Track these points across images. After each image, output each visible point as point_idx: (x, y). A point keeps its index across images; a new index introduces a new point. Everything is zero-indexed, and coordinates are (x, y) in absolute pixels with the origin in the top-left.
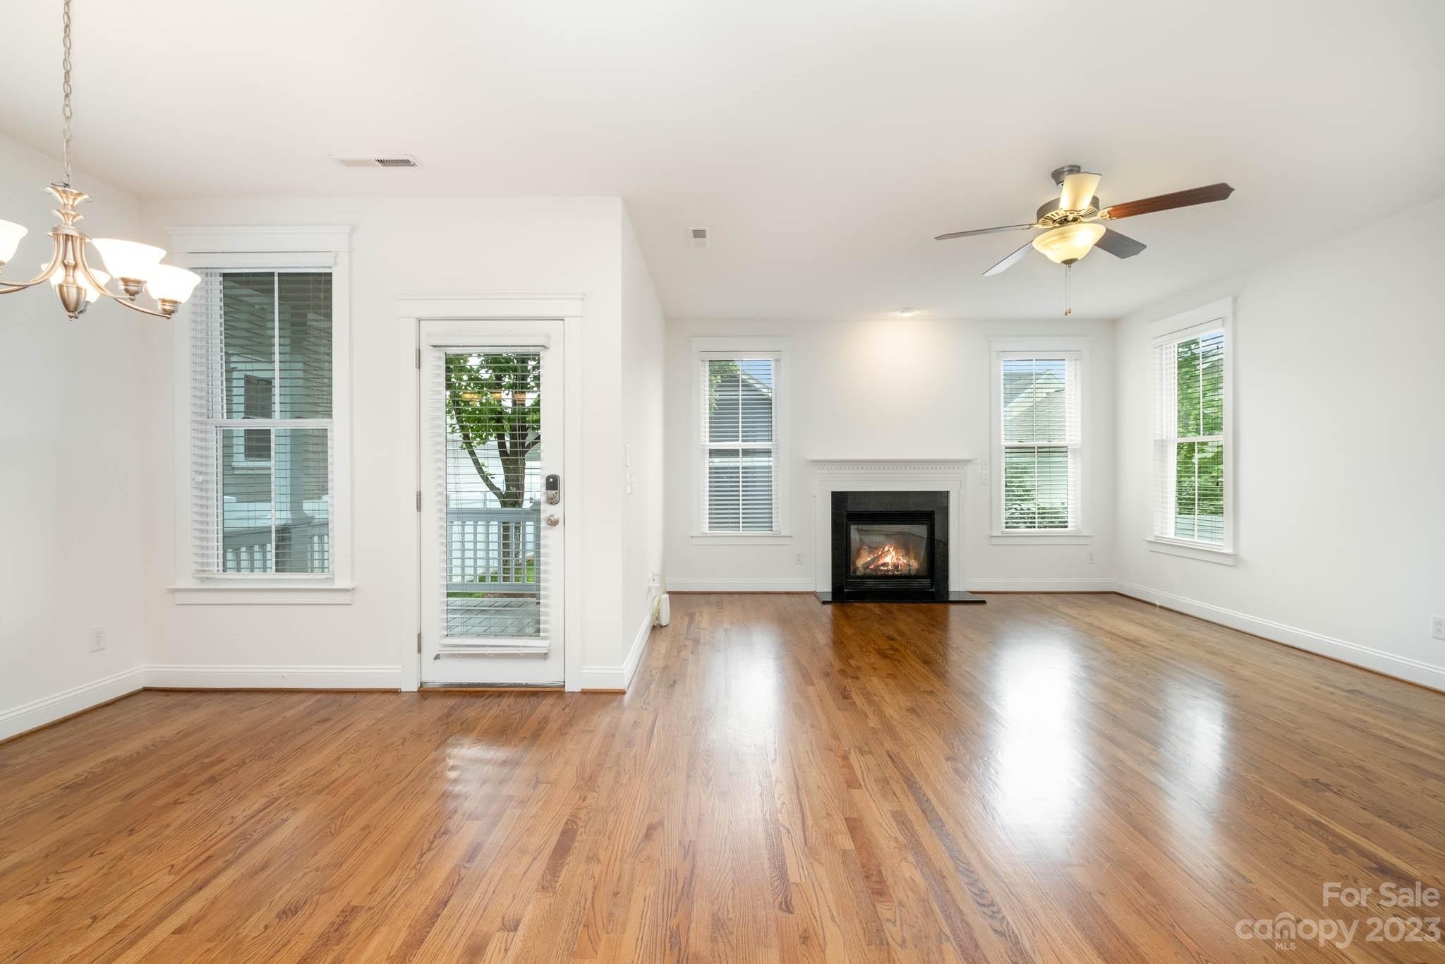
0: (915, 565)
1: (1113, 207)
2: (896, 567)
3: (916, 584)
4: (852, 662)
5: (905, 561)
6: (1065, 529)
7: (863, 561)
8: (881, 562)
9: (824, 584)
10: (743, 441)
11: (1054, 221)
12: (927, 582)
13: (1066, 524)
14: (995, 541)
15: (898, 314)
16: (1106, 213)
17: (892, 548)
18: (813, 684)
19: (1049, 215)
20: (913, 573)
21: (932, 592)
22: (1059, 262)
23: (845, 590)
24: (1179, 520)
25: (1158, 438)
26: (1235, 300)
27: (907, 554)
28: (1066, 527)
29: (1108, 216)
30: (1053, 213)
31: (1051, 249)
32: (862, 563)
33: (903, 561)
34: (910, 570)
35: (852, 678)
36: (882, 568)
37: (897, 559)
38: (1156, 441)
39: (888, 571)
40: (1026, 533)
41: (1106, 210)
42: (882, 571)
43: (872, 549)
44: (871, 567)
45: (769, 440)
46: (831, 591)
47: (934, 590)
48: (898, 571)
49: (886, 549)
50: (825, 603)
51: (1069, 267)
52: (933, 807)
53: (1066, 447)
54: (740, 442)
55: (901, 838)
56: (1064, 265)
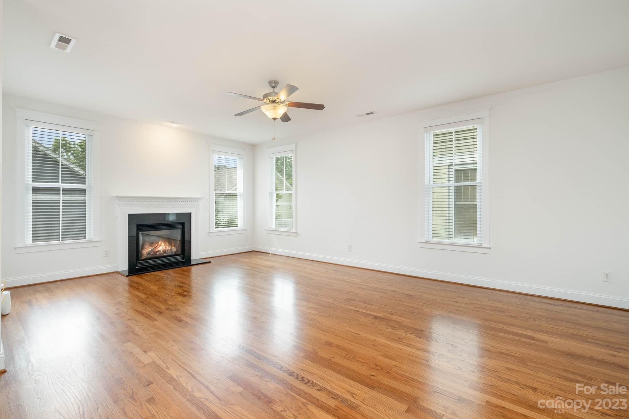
0: (174, 249)
1: (291, 102)
2: (165, 251)
3: (175, 259)
4: (170, 303)
5: (169, 248)
6: (237, 227)
7: (147, 251)
8: (157, 250)
9: (124, 266)
10: (62, 182)
11: (270, 101)
12: (181, 257)
13: (237, 225)
14: (211, 235)
15: (170, 124)
16: (288, 104)
17: (163, 243)
18: (156, 320)
19: (269, 98)
20: (173, 254)
21: (184, 261)
22: (271, 118)
23: (136, 268)
24: (276, 221)
25: (270, 191)
26: (296, 145)
27: (170, 244)
28: (237, 226)
29: (288, 105)
30: (271, 98)
31: (270, 112)
32: (146, 252)
33: (168, 248)
34: (172, 252)
35: (176, 310)
36: (157, 253)
37: (165, 248)
38: (270, 192)
39: (160, 254)
40: (222, 230)
41: (288, 103)
42: (157, 255)
43: (151, 244)
44: (151, 254)
45: (82, 184)
46: (128, 269)
47: (184, 260)
48: (166, 253)
49: (160, 243)
50: (127, 276)
51: (275, 121)
52: (260, 354)
53: (237, 194)
54: (60, 184)
55: (258, 373)
56: (272, 119)
